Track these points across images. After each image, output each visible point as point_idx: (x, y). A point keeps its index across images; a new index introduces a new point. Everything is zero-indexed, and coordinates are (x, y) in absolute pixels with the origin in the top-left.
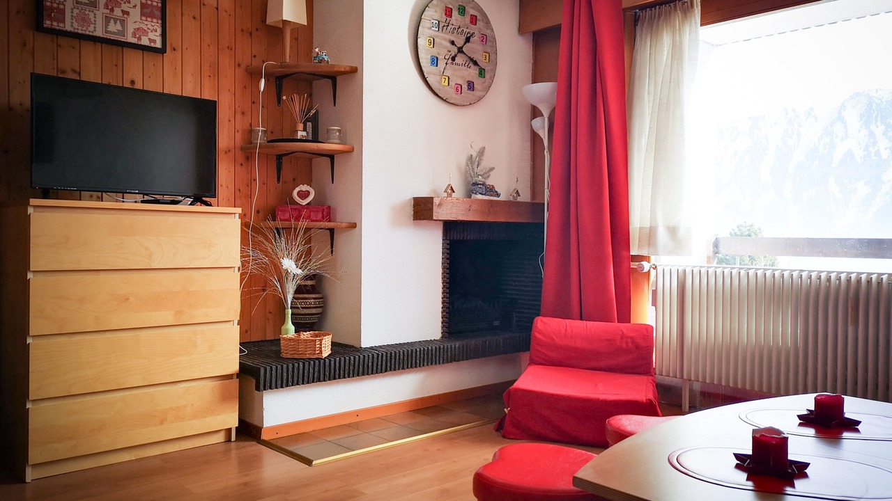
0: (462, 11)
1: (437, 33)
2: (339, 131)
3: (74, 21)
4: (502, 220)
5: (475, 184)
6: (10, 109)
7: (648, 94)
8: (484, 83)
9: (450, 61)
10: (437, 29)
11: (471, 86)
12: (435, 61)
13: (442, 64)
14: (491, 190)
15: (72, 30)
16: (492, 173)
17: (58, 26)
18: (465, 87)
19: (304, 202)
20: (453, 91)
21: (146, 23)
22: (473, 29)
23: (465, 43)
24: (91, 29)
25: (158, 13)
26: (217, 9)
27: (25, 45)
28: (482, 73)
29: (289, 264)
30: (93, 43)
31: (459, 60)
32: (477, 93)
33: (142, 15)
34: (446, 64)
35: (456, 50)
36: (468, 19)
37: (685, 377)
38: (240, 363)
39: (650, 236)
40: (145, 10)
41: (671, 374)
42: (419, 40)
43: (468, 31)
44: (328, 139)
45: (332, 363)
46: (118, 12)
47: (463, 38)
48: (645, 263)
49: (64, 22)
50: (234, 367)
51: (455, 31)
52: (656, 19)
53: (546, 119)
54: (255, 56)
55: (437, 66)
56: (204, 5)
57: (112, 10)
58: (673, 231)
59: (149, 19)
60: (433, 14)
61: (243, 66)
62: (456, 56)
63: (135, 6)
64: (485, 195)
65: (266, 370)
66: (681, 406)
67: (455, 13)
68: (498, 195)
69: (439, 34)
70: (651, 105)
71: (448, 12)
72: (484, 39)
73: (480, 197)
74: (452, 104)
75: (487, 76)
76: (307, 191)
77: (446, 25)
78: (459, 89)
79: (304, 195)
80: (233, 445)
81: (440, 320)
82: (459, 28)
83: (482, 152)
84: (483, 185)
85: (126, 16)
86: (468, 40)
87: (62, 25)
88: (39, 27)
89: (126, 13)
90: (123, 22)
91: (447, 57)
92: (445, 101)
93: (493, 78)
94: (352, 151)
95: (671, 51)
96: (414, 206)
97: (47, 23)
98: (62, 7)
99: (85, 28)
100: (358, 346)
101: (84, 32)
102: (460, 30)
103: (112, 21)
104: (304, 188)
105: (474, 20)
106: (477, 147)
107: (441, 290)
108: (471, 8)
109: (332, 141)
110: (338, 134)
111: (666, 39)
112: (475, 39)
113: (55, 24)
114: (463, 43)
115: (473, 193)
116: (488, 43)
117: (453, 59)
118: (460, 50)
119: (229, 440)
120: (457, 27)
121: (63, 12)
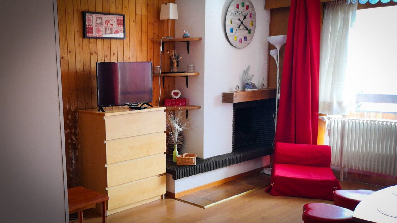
0: (243, 4)
1: (233, 17)
2: (193, 66)
3: (96, 32)
4: (259, 99)
5: (247, 84)
6: (77, 72)
7: (330, 41)
8: (250, 36)
9: (238, 29)
10: (233, 15)
11: (245, 38)
12: (232, 30)
13: (234, 31)
14: (253, 86)
15: (95, 36)
16: (253, 78)
17: (91, 35)
18: (243, 39)
19: (177, 97)
20: (239, 42)
21: (118, 27)
22: (248, 12)
23: (244, 19)
24: (101, 34)
25: (122, 23)
26: (141, 15)
27: (80, 45)
28: (250, 32)
29: (176, 126)
30: (101, 40)
31: (242, 27)
32: (248, 41)
33: (117, 24)
34: (236, 30)
35: (240, 23)
36: (245, 7)
37: (343, 167)
38: (166, 169)
39: (330, 107)
40: (119, 22)
41: (336, 165)
42: (226, 22)
43: (245, 13)
44: (188, 70)
45: (199, 167)
46: (109, 25)
47: (243, 17)
48: (324, 117)
49: (92, 33)
50: (164, 171)
51: (240, 15)
52: (336, 6)
53: (278, 51)
54: (154, 34)
55: (233, 32)
56: (137, 15)
57: (107, 25)
58: (340, 104)
59: (119, 26)
60: (232, 8)
61: (150, 39)
62: (240, 26)
63: (115, 21)
64: (251, 88)
65: (178, 171)
66: (339, 178)
67: (240, 6)
68: (256, 88)
69: (234, 17)
70: (331, 46)
71: (238, 6)
72: (251, 16)
73: (250, 90)
74: (238, 48)
75: (252, 32)
76: (177, 92)
77: (237, 12)
78: (241, 41)
79: (176, 94)
80: (164, 200)
81: (232, 144)
82: (242, 12)
83: (249, 67)
84: (251, 84)
85: (112, 26)
86: (245, 18)
87: (92, 34)
88: (84, 36)
89: (112, 25)
90: (111, 29)
91: (237, 28)
92: (235, 47)
93: (254, 33)
94: (199, 75)
95: (342, 22)
96: (223, 96)
97: (88, 35)
98: (92, 27)
99: (99, 34)
100: (202, 158)
101: (99, 36)
102: (242, 13)
103: (108, 29)
104: (176, 91)
105: (247, 7)
106: (247, 66)
107: (232, 132)
108: (247, 2)
109: (190, 71)
110: (193, 68)
111: (340, 16)
112: (248, 16)
113: (90, 34)
114: (243, 19)
115: (246, 88)
116: (253, 17)
117: (239, 27)
118: (242, 23)
119: (162, 198)
120: (241, 13)
121: (92, 29)
